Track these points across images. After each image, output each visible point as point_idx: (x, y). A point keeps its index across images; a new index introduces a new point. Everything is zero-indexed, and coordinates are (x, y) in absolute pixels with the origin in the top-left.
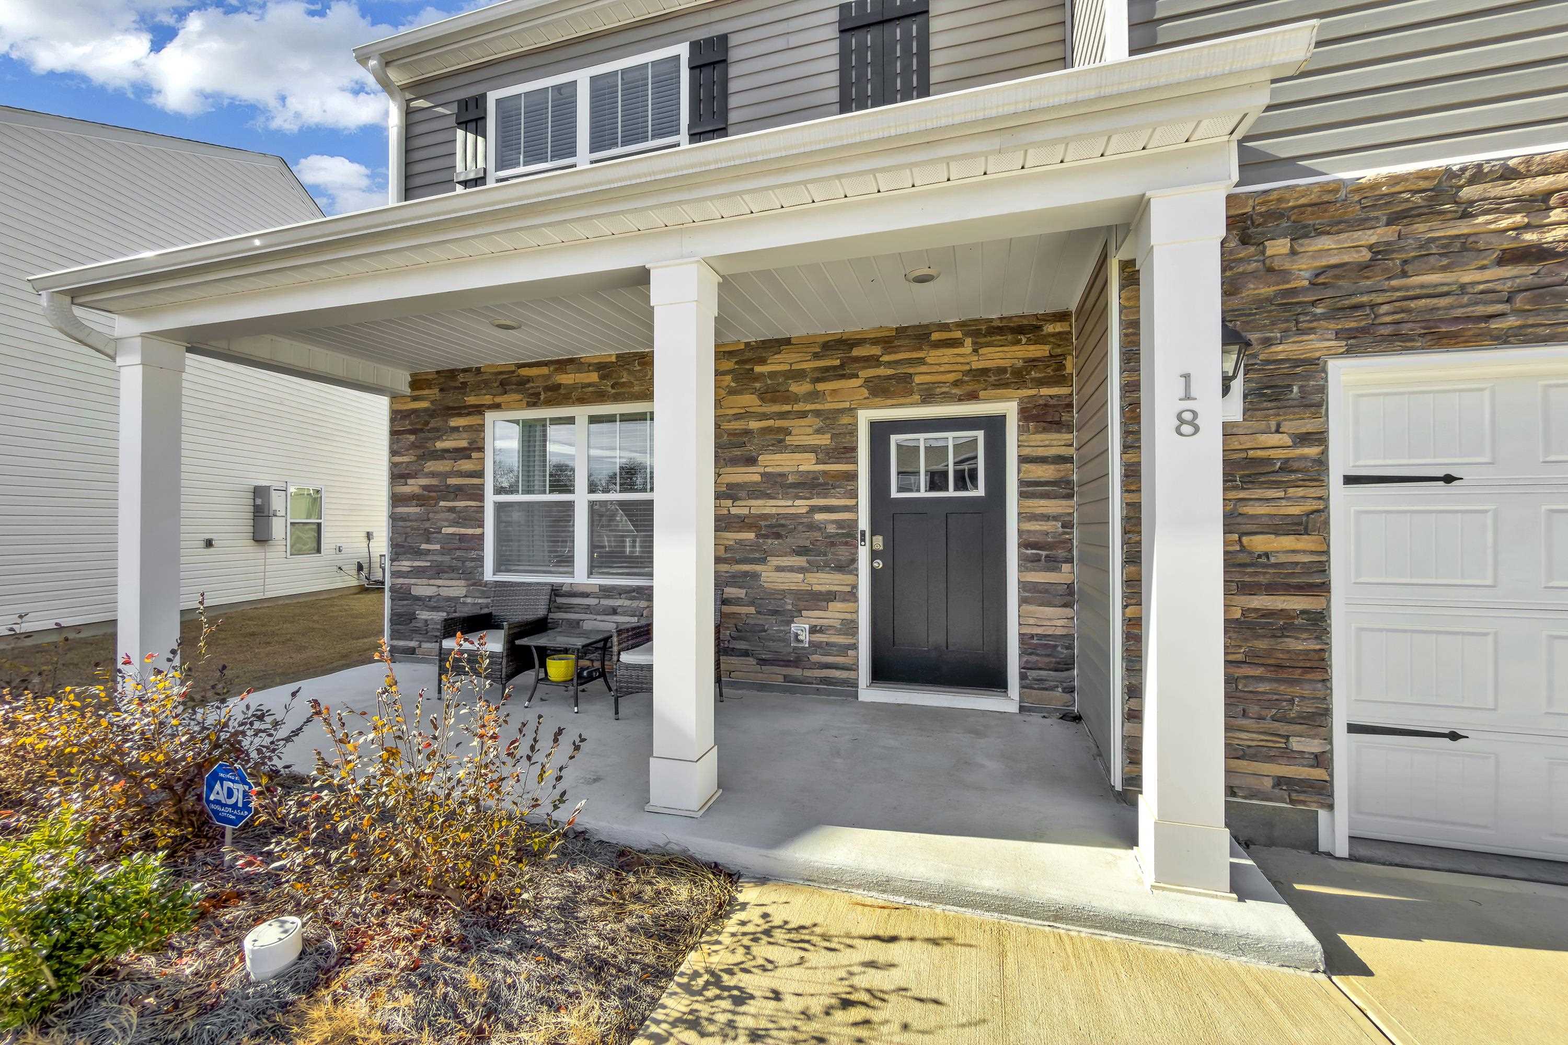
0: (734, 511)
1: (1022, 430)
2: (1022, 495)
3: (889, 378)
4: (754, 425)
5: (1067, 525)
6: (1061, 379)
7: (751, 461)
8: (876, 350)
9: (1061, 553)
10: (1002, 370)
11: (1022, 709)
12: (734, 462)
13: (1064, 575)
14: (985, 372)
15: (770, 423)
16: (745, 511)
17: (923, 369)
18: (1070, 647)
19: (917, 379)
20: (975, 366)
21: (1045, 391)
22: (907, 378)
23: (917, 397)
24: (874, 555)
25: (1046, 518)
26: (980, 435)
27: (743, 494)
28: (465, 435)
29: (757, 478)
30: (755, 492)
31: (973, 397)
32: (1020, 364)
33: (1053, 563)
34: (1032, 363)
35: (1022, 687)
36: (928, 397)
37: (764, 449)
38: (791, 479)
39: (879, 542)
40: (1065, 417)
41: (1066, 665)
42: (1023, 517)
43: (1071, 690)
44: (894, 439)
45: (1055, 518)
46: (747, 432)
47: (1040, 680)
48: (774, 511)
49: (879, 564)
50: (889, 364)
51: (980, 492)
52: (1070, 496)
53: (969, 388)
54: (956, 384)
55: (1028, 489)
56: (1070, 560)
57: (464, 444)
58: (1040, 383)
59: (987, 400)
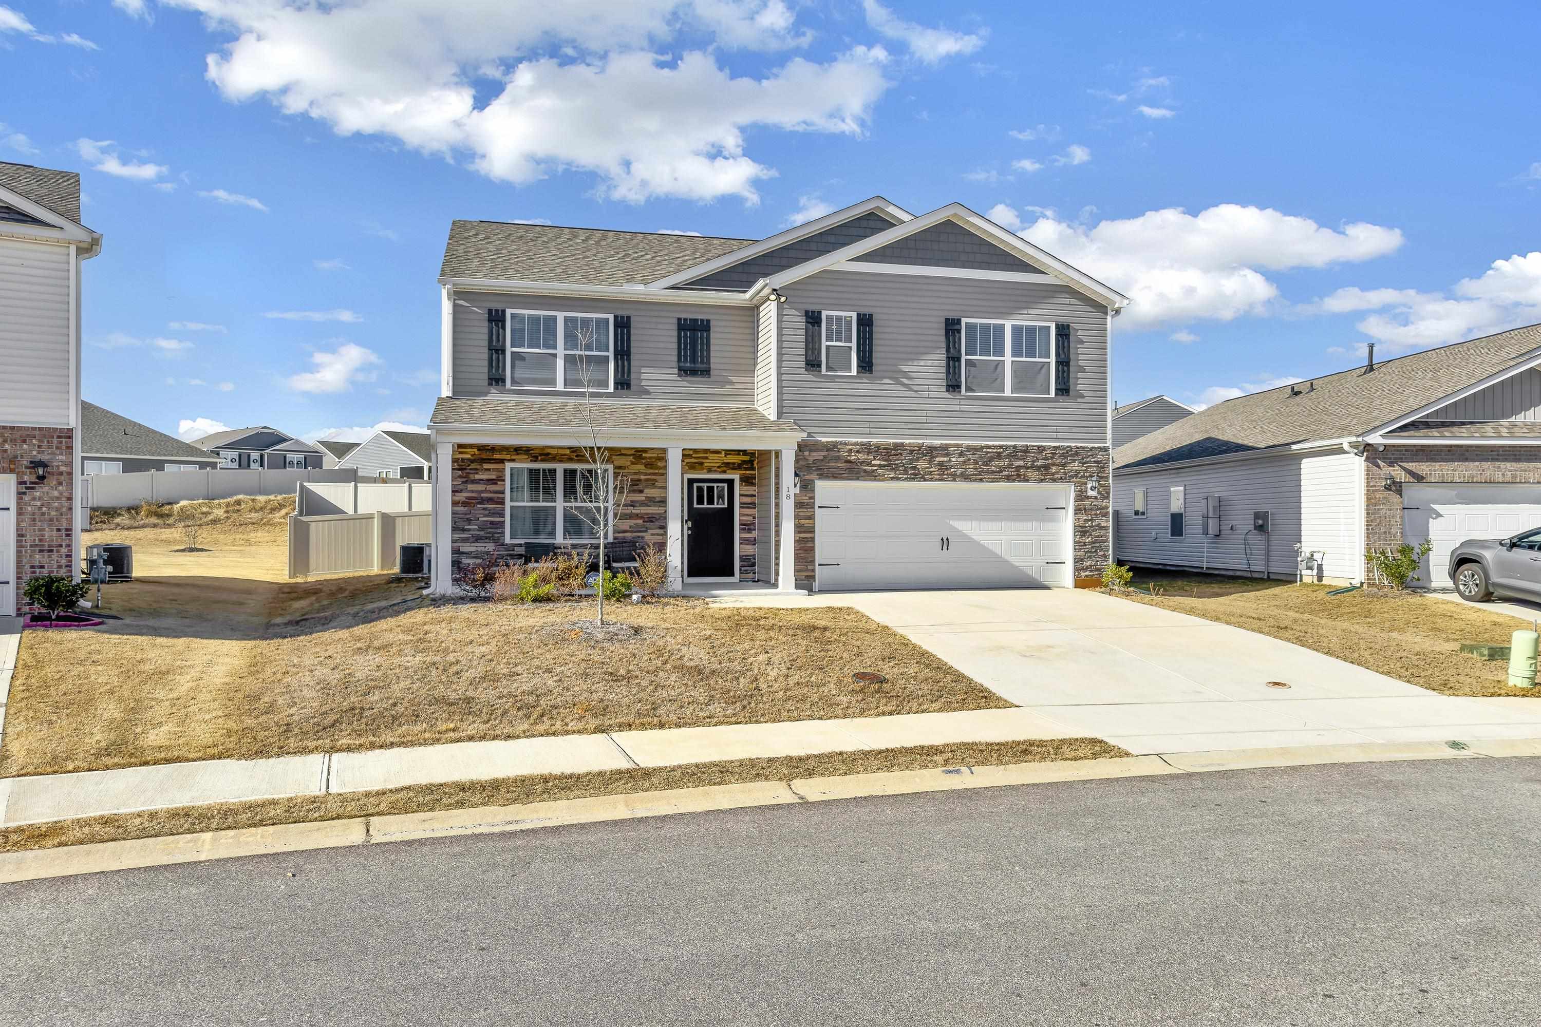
0: (633, 511)
1: (741, 485)
2: (741, 507)
3: (695, 463)
4: (643, 477)
5: (754, 518)
6: (753, 469)
7: (641, 491)
8: (691, 452)
9: (752, 527)
10: (734, 464)
11: (740, 581)
12: (634, 491)
13: (754, 534)
14: (728, 463)
15: (649, 477)
16: (639, 512)
17: (707, 461)
18: (755, 559)
19: (706, 465)
20: (725, 461)
21: (748, 472)
22: (702, 464)
23: (705, 471)
24: (689, 529)
25: (748, 515)
26: (726, 485)
27: (638, 505)
28: (494, 473)
29: (644, 498)
30: (643, 504)
31: (724, 472)
32: (740, 462)
33: (750, 531)
34: (744, 462)
35: (741, 573)
36: (710, 471)
37: (647, 487)
38: (657, 499)
39: (690, 524)
40: (754, 481)
41: (753, 565)
42: (741, 515)
43: (754, 573)
44: (695, 485)
45: (750, 515)
46: (640, 480)
47: (746, 570)
48: (651, 512)
49: (690, 532)
50: (695, 458)
51: (726, 506)
52: (755, 508)
53: (723, 469)
54: (719, 467)
55: (743, 505)
56: (755, 530)
57: (494, 477)
58: (746, 469)
59: (729, 473)
